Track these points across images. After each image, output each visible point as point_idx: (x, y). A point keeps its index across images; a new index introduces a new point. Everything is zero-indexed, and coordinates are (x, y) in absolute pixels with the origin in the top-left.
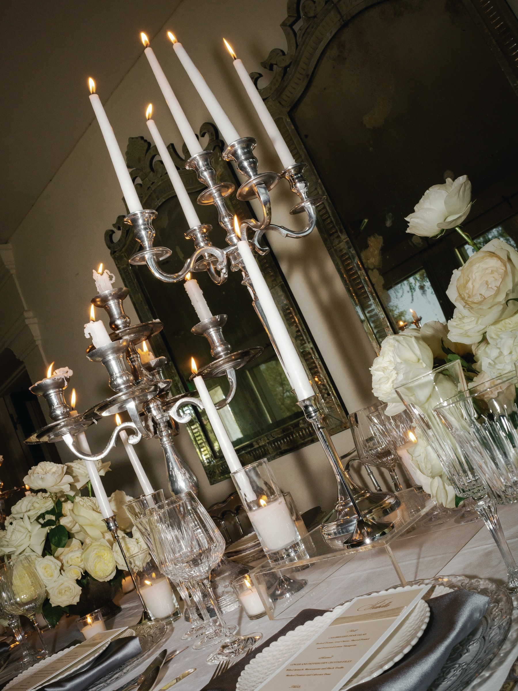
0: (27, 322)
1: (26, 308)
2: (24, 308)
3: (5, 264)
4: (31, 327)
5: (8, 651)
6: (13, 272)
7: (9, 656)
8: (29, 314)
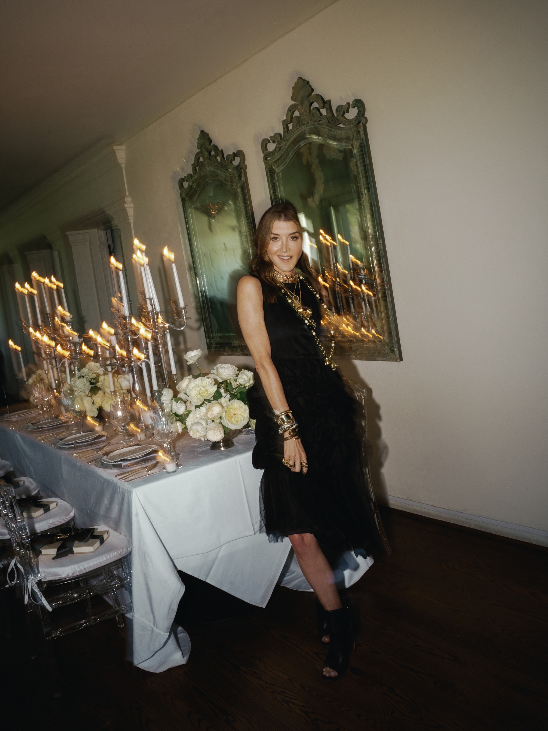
0: (126, 205)
1: (127, 194)
2: (126, 194)
3: (118, 160)
4: (128, 209)
5: (68, 425)
6: (123, 166)
7: (68, 428)
8: (128, 199)
